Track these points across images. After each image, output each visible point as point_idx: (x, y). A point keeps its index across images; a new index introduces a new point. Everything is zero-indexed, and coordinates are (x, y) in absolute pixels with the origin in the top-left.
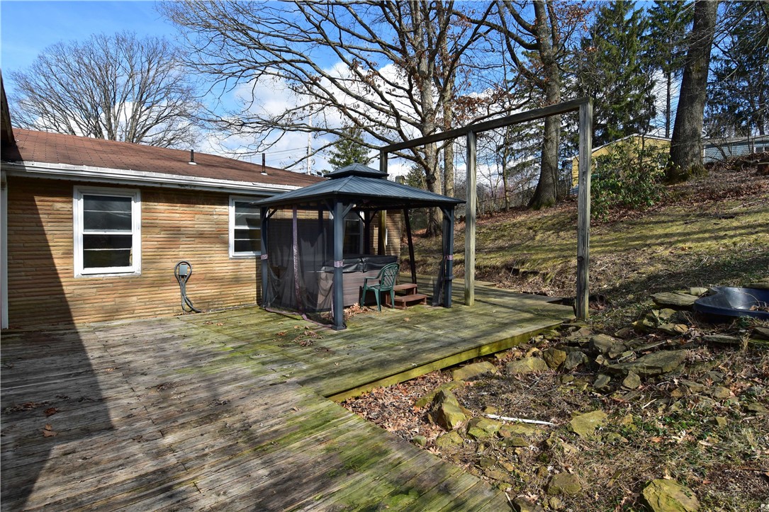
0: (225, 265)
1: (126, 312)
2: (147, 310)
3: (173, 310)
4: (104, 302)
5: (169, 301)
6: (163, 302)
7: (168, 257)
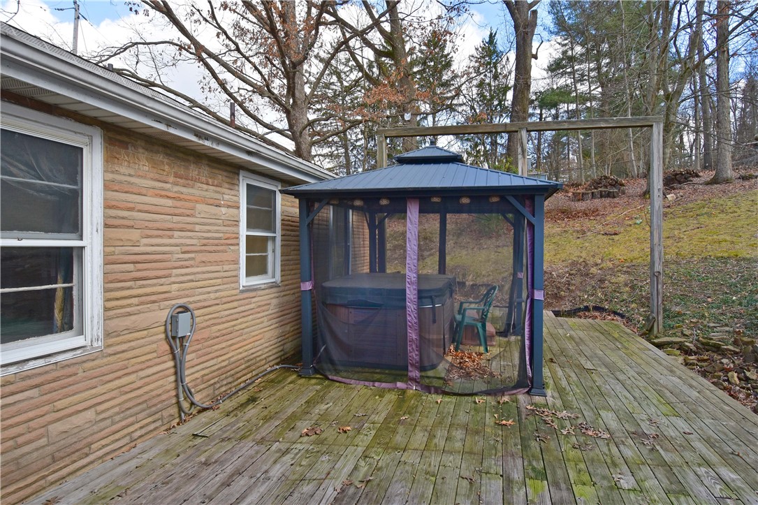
0: (235, 304)
1: (74, 457)
2: (117, 436)
3: (162, 419)
4: (19, 446)
5: (155, 401)
6: (144, 406)
7: (153, 298)
